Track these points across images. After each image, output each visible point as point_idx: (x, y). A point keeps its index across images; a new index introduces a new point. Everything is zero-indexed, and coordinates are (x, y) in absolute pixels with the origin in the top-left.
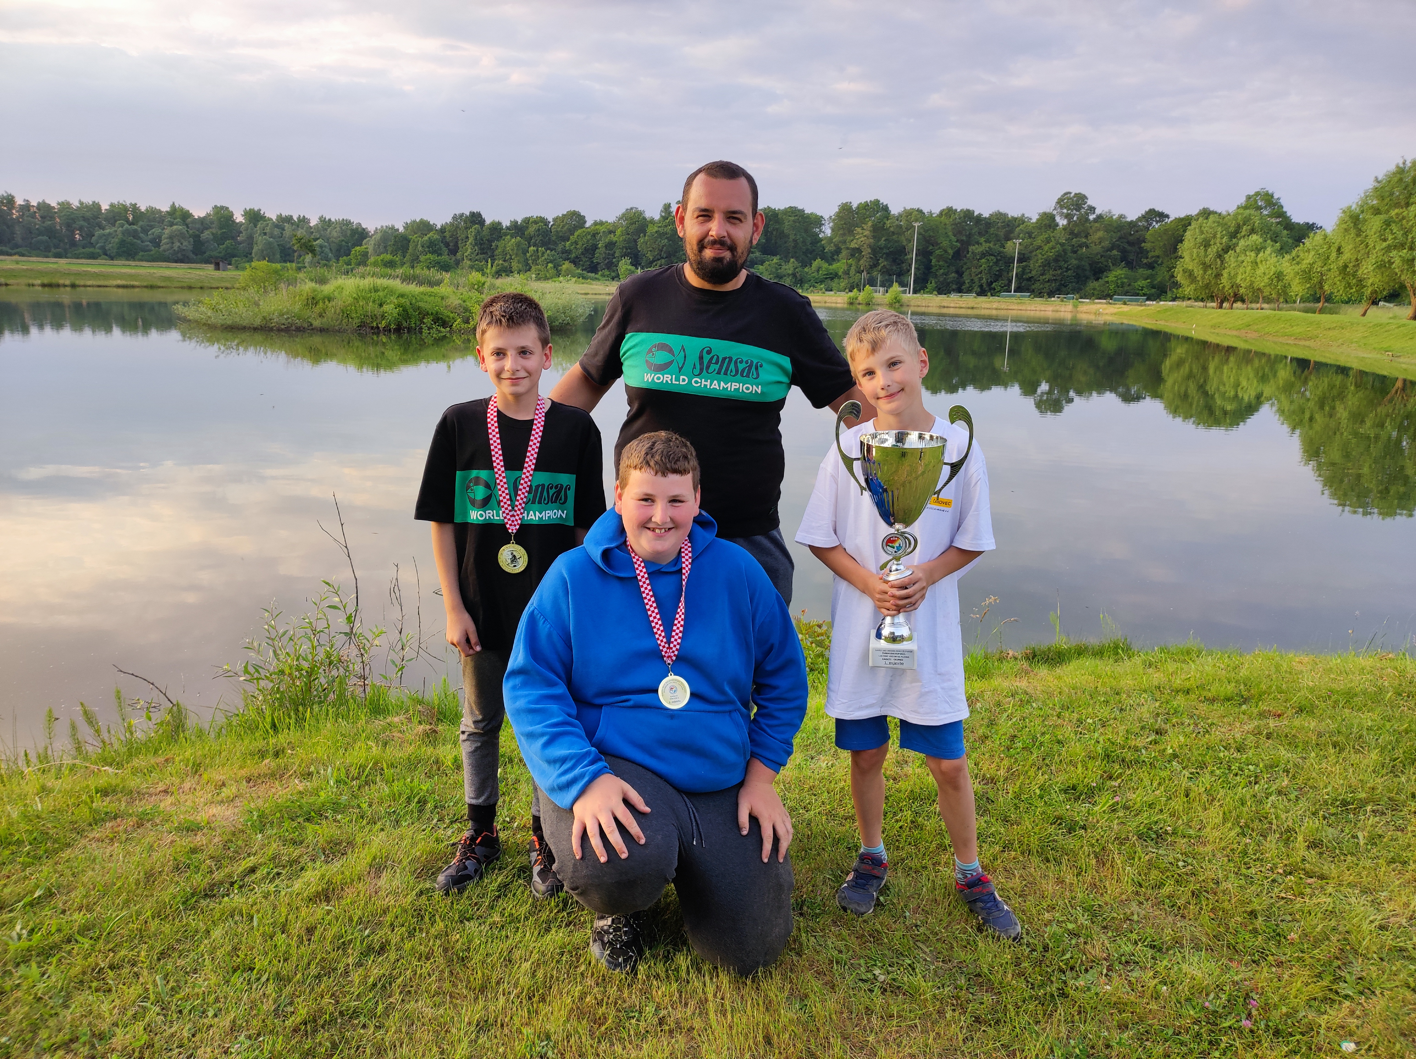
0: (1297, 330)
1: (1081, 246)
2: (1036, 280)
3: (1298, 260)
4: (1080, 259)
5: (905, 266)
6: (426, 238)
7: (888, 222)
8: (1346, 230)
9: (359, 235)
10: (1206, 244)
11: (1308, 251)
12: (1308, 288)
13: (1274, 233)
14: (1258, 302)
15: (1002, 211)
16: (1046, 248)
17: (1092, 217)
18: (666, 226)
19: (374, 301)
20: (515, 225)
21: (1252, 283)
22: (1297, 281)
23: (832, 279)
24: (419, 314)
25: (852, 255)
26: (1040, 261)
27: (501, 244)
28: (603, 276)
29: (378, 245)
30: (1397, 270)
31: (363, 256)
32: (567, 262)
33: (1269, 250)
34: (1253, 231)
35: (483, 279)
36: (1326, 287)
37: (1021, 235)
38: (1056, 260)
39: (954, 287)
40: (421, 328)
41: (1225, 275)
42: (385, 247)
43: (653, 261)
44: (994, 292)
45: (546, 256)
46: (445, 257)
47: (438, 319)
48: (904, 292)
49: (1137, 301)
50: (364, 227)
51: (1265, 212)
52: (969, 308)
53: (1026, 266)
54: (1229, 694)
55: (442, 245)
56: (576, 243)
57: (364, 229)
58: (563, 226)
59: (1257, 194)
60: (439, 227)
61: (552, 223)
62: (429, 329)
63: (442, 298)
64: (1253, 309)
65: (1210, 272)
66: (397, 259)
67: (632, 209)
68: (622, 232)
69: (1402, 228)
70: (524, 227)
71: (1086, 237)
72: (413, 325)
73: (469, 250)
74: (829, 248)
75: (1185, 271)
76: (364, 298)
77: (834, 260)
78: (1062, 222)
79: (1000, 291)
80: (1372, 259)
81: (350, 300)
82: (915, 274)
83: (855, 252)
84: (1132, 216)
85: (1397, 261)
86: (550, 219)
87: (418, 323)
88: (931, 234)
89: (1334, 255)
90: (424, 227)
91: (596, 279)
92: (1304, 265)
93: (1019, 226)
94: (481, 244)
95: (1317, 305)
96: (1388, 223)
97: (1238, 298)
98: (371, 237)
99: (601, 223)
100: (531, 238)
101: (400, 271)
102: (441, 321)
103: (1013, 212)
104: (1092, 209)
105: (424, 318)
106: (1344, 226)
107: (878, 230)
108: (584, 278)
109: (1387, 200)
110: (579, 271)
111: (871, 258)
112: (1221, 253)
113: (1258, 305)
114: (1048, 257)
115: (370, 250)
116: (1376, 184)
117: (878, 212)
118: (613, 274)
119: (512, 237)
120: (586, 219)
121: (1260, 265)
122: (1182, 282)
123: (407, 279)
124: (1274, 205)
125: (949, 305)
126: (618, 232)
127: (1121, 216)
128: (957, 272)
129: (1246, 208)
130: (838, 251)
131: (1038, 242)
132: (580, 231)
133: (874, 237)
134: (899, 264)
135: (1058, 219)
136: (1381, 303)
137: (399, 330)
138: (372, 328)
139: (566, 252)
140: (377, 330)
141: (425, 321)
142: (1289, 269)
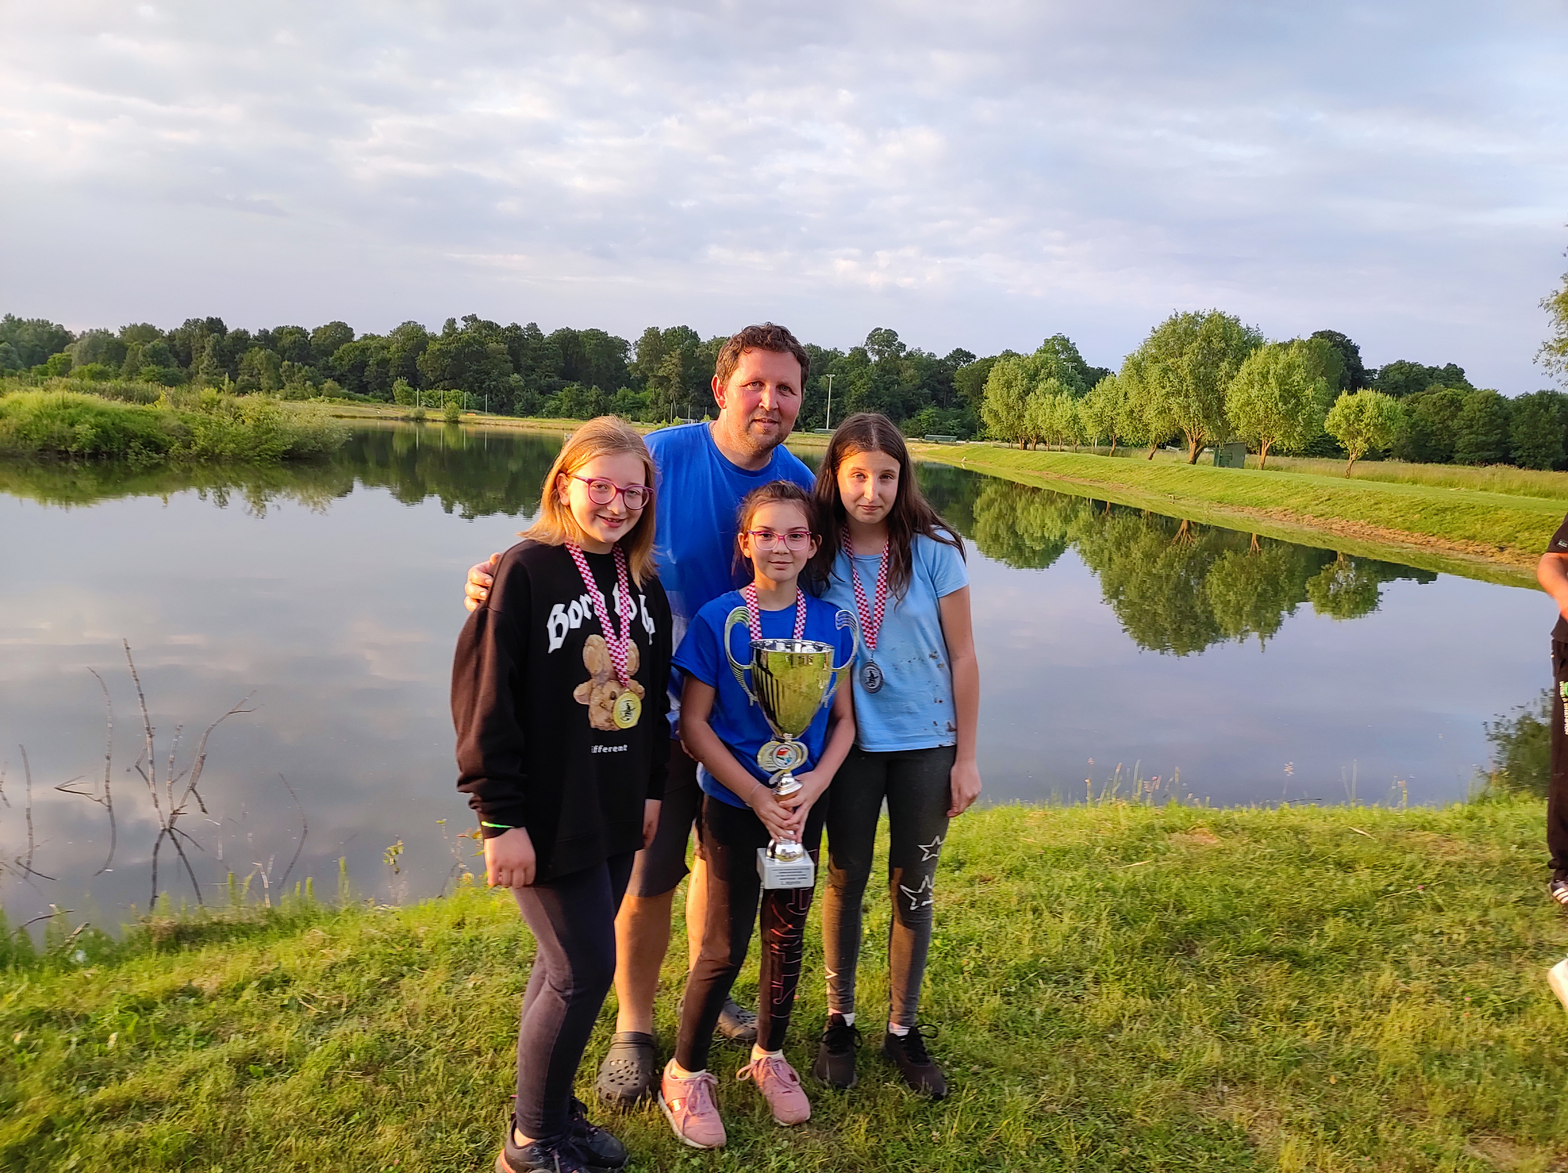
0: (1092, 472)
1: (892, 383)
3: (1091, 404)
4: (893, 396)
6: (149, 346)
7: (697, 351)
8: (1130, 376)
9: (61, 339)
10: (1009, 386)
11: (1099, 395)
12: (1101, 431)
13: (1071, 377)
14: (1057, 444)
15: (814, 344)
16: (859, 384)
17: (902, 354)
18: (449, 344)
19: (62, 420)
20: (264, 335)
21: (1051, 425)
22: (1091, 424)
23: (639, 408)
24: (124, 436)
25: (661, 384)
26: (853, 397)
27: (247, 356)
28: (374, 397)
29: (84, 353)
30: (1176, 416)
31: (64, 364)
32: (329, 380)
33: (1065, 394)
34: (1050, 375)
36: (1116, 431)
37: (834, 370)
38: (869, 397)
40: (127, 454)
41: (1027, 417)
42: (95, 355)
43: (435, 382)
44: (809, 428)
45: (303, 372)
46: (174, 369)
47: (150, 443)
49: (948, 440)
50: (67, 329)
51: (1063, 357)
53: (840, 401)
55: (170, 355)
56: (341, 359)
57: (66, 333)
58: (326, 339)
59: (1055, 338)
60: (167, 333)
61: (311, 335)
62: (137, 454)
63: (157, 418)
64: (1053, 450)
65: (1013, 413)
66: (110, 369)
67: (409, 323)
68: (397, 348)
69: (1178, 376)
70: (276, 338)
71: (898, 374)
72: (116, 450)
73: (206, 362)
74: (635, 375)
75: (990, 411)
76: (49, 416)
77: (641, 388)
78: (874, 358)
79: (814, 427)
80: (1154, 405)
81: (29, 418)
83: (663, 382)
84: (941, 356)
85: (1175, 407)
86: (310, 330)
87: (122, 447)
89: (1122, 399)
90: (147, 332)
91: (366, 400)
92: (1097, 408)
93: (831, 360)
94: (221, 356)
95: (1111, 448)
96: (1165, 371)
97: (1041, 440)
98: (76, 342)
99: (373, 337)
100: (285, 351)
101: (108, 384)
102: (153, 445)
103: (826, 346)
104: (903, 346)
105: (130, 441)
106: (1128, 373)
107: (688, 358)
108: (350, 399)
109: (1163, 350)
110: (345, 391)
111: (680, 387)
112: (1022, 394)
113: (1058, 447)
114: (861, 392)
115: (75, 358)
116: (1154, 334)
117: (686, 339)
118: (386, 395)
119: (261, 349)
120: (354, 332)
121: (1058, 409)
122: (989, 422)
124: (1071, 349)
126: (393, 348)
127: (931, 355)
129: (1044, 351)
130: (645, 379)
131: (852, 376)
132: (345, 346)
133: (683, 366)
135: (869, 354)
136: (1166, 447)
137: (95, 455)
138: (60, 452)
139: (329, 368)
140: (65, 455)
141: (132, 444)
142: (1083, 412)
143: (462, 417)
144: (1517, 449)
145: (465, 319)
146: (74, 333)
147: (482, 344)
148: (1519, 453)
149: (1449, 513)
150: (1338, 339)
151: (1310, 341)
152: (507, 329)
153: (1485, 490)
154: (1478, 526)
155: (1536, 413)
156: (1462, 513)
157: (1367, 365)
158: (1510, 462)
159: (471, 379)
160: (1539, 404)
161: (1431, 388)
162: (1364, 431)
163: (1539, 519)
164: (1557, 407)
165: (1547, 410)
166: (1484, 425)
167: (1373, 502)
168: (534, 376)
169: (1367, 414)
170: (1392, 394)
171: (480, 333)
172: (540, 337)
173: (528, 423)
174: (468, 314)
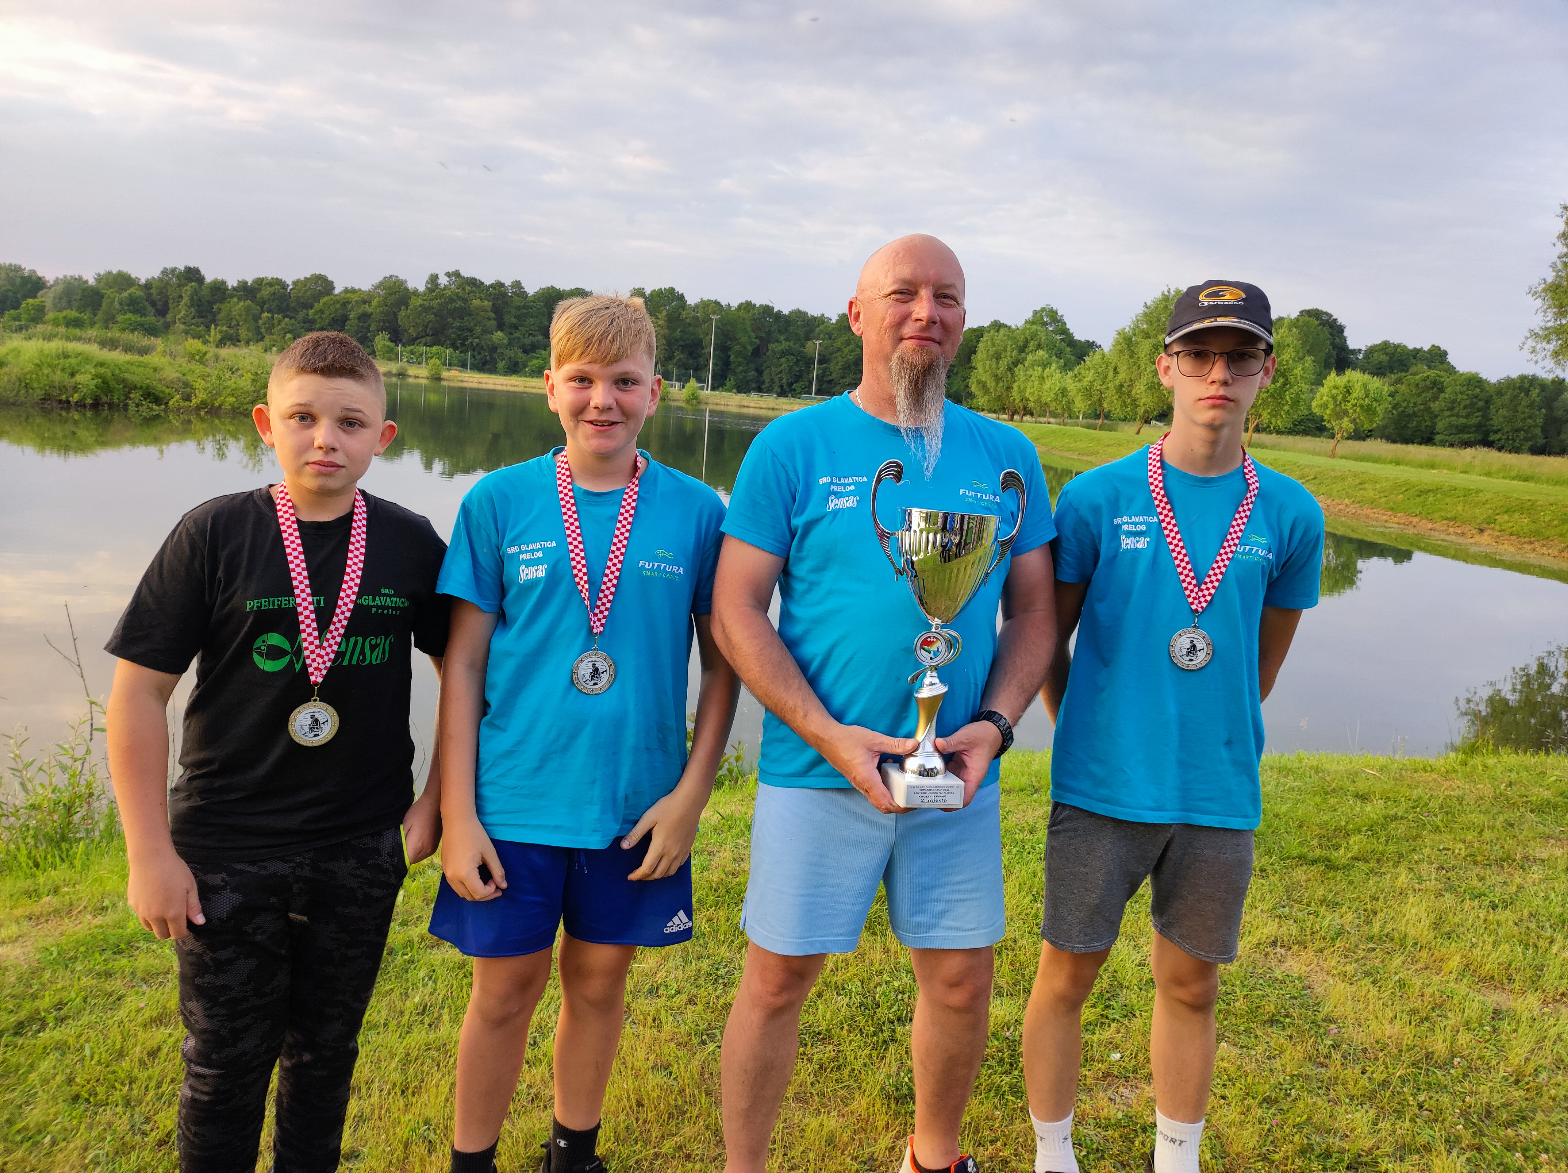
0: (1080, 445)
2: (836, 383)
3: (1080, 377)
5: (702, 361)
6: (125, 294)
7: (684, 313)
8: (1121, 351)
9: (33, 284)
10: (998, 357)
11: (1089, 369)
12: (1089, 405)
13: (1059, 349)
14: (1045, 416)
15: (801, 309)
16: (846, 350)
18: (432, 300)
19: (63, 370)
20: (243, 286)
21: (1040, 397)
22: (1079, 398)
24: (124, 387)
26: (840, 364)
27: (225, 307)
29: (59, 298)
30: (1165, 392)
31: (37, 310)
33: (1054, 365)
34: (1039, 347)
35: (204, 348)
36: (1105, 405)
37: (821, 336)
39: (754, 385)
40: (127, 405)
41: (1016, 388)
42: (69, 302)
43: (417, 338)
44: (795, 394)
45: (283, 325)
46: (151, 319)
47: (149, 394)
48: (702, 388)
50: (39, 275)
51: (1051, 329)
52: (769, 409)
53: (827, 368)
54: (1023, 786)
55: (147, 303)
56: (322, 312)
57: (40, 278)
58: (306, 291)
59: (1043, 310)
60: (143, 281)
61: (291, 287)
62: (137, 405)
63: (155, 370)
64: (1040, 423)
65: (1001, 384)
66: (85, 316)
67: (391, 277)
68: (379, 302)
70: (255, 289)
72: (116, 401)
73: (183, 312)
75: (979, 382)
76: (49, 366)
79: (800, 393)
80: (1144, 380)
81: (30, 367)
82: (713, 370)
86: (289, 282)
87: (122, 398)
88: (730, 328)
89: (1111, 374)
90: (123, 281)
92: (1085, 383)
93: (818, 326)
94: (199, 306)
95: (1097, 421)
97: (1027, 411)
98: (49, 288)
99: (354, 291)
100: (264, 303)
101: (91, 333)
102: (153, 396)
103: (813, 311)
105: (130, 393)
106: (1119, 347)
107: (674, 320)
109: (1155, 325)
111: (666, 350)
112: (1011, 366)
113: (1045, 419)
114: (848, 359)
115: (48, 304)
116: (1146, 309)
117: (673, 301)
119: (240, 299)
120: (335, 285)
121: (1046, 381)
122: (977, 393)
123: (103, 343)
124: (1059, 321)
125: (749, 405)
126: (374, 303)
128: (757, 370)
129: (1033, 323)
131: (838, 344)
132: (326, 299)
133: (669, 327)
134: (695, 358)
136: (1153, 422)
137: (96, 405)
138: (60, 402)
139: (309, 321)
140: (66, 405)
141: (132, 396)
142: (1072, 386)
143: (445, 374)
144: (1496, 432)
145: (448, 275)
146: (47, 278)
147: (465, 300)
148: (1498, 436)
149: (1431, 494)
150: (1325, 318)
151: (1297, 319)
152: (491, 286)
153: (1466, 472)
154: (1460, 508)
155: (1516, 396)
156: (1445, 494)
157: (1352, 344)
158: (1489, 444)
159: (453, 336)
160: (1520, 388)
161: (1413, 369)
162: (1351, 411)
163: (1518, 502)
164: (1537, 391)
165: (1527, 392)
166: (1465, 407)
167: (1358, 481)
168: (518, 335)
169: (1354, 395)
170: (1377, 375)
171: (464, 289)
172: (524, 295)
173: (512, 382)
174: (451, 270)
